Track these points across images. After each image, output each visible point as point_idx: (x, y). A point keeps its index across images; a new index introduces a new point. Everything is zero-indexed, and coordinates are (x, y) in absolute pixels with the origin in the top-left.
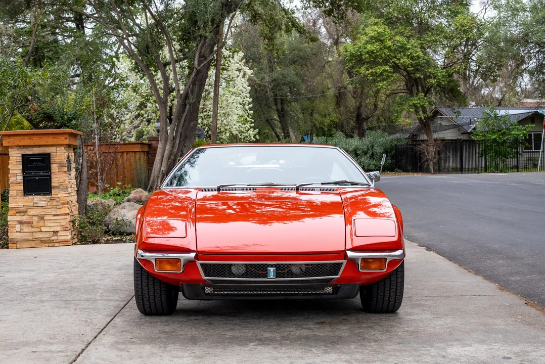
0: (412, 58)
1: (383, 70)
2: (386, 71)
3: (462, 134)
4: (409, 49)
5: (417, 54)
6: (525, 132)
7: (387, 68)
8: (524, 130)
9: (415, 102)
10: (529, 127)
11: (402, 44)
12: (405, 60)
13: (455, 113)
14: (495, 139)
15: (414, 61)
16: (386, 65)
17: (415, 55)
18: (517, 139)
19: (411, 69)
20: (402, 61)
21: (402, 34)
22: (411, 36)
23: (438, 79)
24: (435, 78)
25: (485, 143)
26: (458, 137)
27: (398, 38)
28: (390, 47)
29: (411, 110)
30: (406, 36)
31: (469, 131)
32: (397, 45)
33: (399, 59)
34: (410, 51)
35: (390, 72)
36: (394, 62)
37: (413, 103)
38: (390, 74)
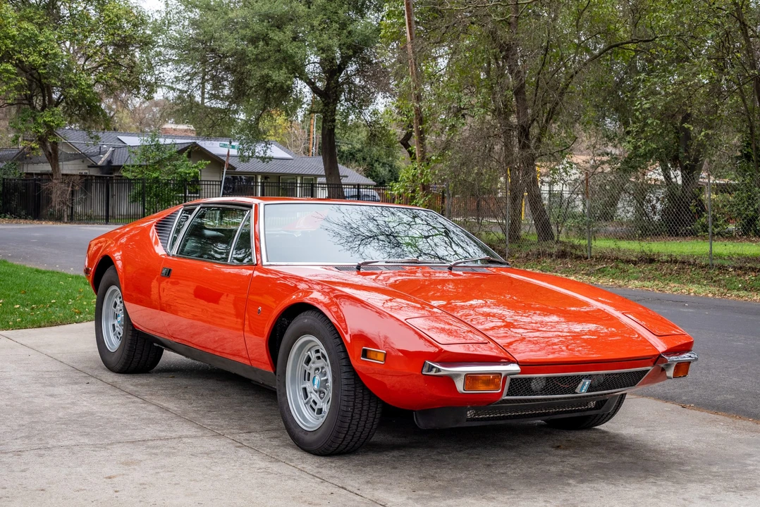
0: (46, 56)
1: (4, 69)
2: (7, 71)
3: (89, 167)
4: (42, 42)
5: (54, 51)
6: (196, 170)
7: (10, 67)
8: (195, 167)
9: (47, 119)
10: (202, 164)
11: (33, 34)
12: (34, 58)
13: (92, 138)
14: (157, 178)
15: (47, 60)
16: (8, 62)
17: (50, 52)
18: (186, 180)
19: (44, 71)
20: (31, 59)
21: (30, 20)
22: (43, 23)
23: (82, 89)
24: (76, 86)
25: (143, 183)
26: (81, 171)
27: (25, 25)
28: (14, 36)
29: (40, 130)
30: (37, 23)
31: (99, 164)
32: (24, 36)
33: (27, 56)
34: (44, 45)
35: (13, 74)
36: (18, 59)
37: (44, 121)
38: (13, 76)
